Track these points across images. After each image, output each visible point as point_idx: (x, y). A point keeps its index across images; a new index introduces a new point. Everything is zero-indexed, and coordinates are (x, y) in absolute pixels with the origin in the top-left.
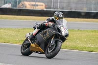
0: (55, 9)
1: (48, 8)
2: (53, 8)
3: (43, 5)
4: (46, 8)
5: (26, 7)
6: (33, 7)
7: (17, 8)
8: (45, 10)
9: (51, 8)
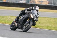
0: (54, 4)
1: (50, 4)
2: (53, 4)
3: (46, 2)
4: (49, 4)
5: (35, 2)
6: (40, 3)
7: (29, 3)
8: (48, 5)
9: (52, 4)
